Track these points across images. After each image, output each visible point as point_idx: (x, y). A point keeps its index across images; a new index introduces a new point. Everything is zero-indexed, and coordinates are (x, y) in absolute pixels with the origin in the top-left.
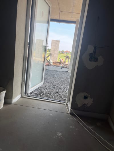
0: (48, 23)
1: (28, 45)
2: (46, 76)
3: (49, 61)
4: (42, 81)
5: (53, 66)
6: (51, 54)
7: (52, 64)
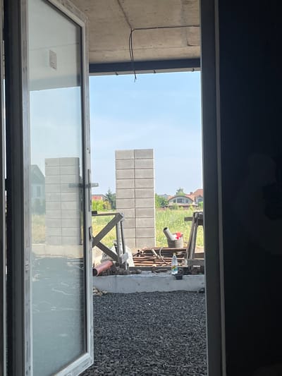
0: (81, 81)
1: (5, 193)
2: (107, 324)
3: (113, 250)
4: (84, 349)
5: (135, 271)
6: (119, 217)
7: (131, 264)
